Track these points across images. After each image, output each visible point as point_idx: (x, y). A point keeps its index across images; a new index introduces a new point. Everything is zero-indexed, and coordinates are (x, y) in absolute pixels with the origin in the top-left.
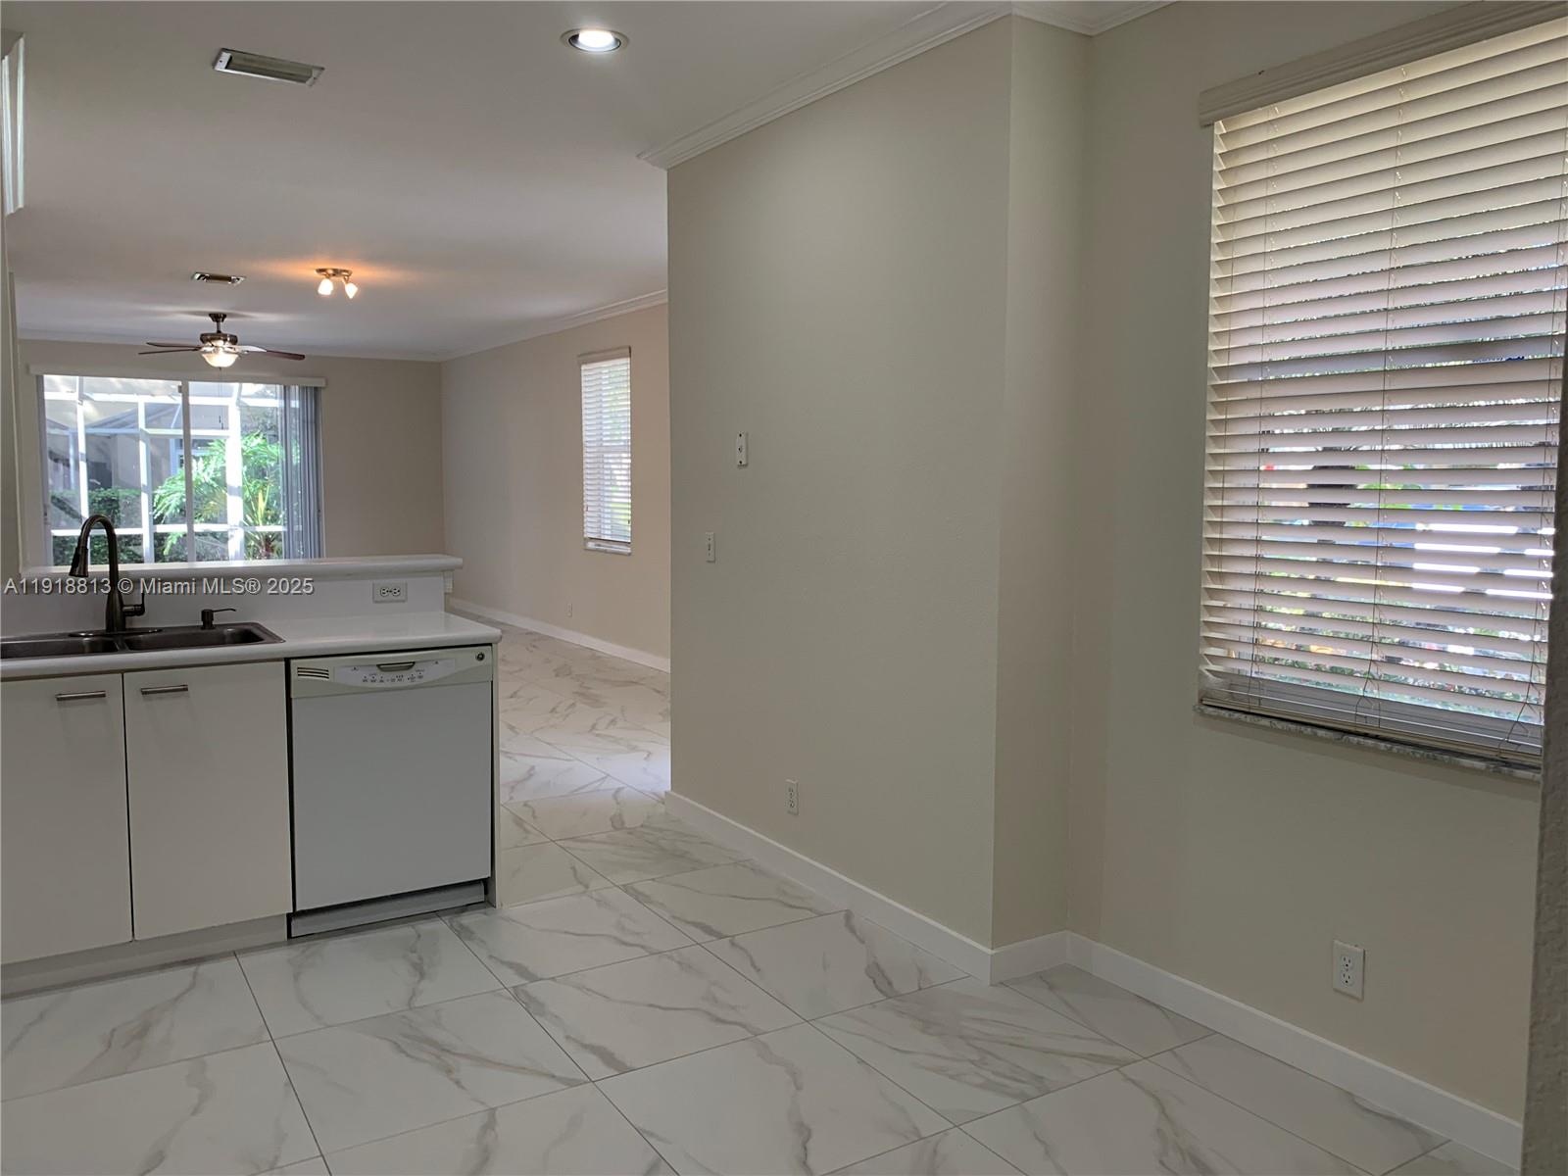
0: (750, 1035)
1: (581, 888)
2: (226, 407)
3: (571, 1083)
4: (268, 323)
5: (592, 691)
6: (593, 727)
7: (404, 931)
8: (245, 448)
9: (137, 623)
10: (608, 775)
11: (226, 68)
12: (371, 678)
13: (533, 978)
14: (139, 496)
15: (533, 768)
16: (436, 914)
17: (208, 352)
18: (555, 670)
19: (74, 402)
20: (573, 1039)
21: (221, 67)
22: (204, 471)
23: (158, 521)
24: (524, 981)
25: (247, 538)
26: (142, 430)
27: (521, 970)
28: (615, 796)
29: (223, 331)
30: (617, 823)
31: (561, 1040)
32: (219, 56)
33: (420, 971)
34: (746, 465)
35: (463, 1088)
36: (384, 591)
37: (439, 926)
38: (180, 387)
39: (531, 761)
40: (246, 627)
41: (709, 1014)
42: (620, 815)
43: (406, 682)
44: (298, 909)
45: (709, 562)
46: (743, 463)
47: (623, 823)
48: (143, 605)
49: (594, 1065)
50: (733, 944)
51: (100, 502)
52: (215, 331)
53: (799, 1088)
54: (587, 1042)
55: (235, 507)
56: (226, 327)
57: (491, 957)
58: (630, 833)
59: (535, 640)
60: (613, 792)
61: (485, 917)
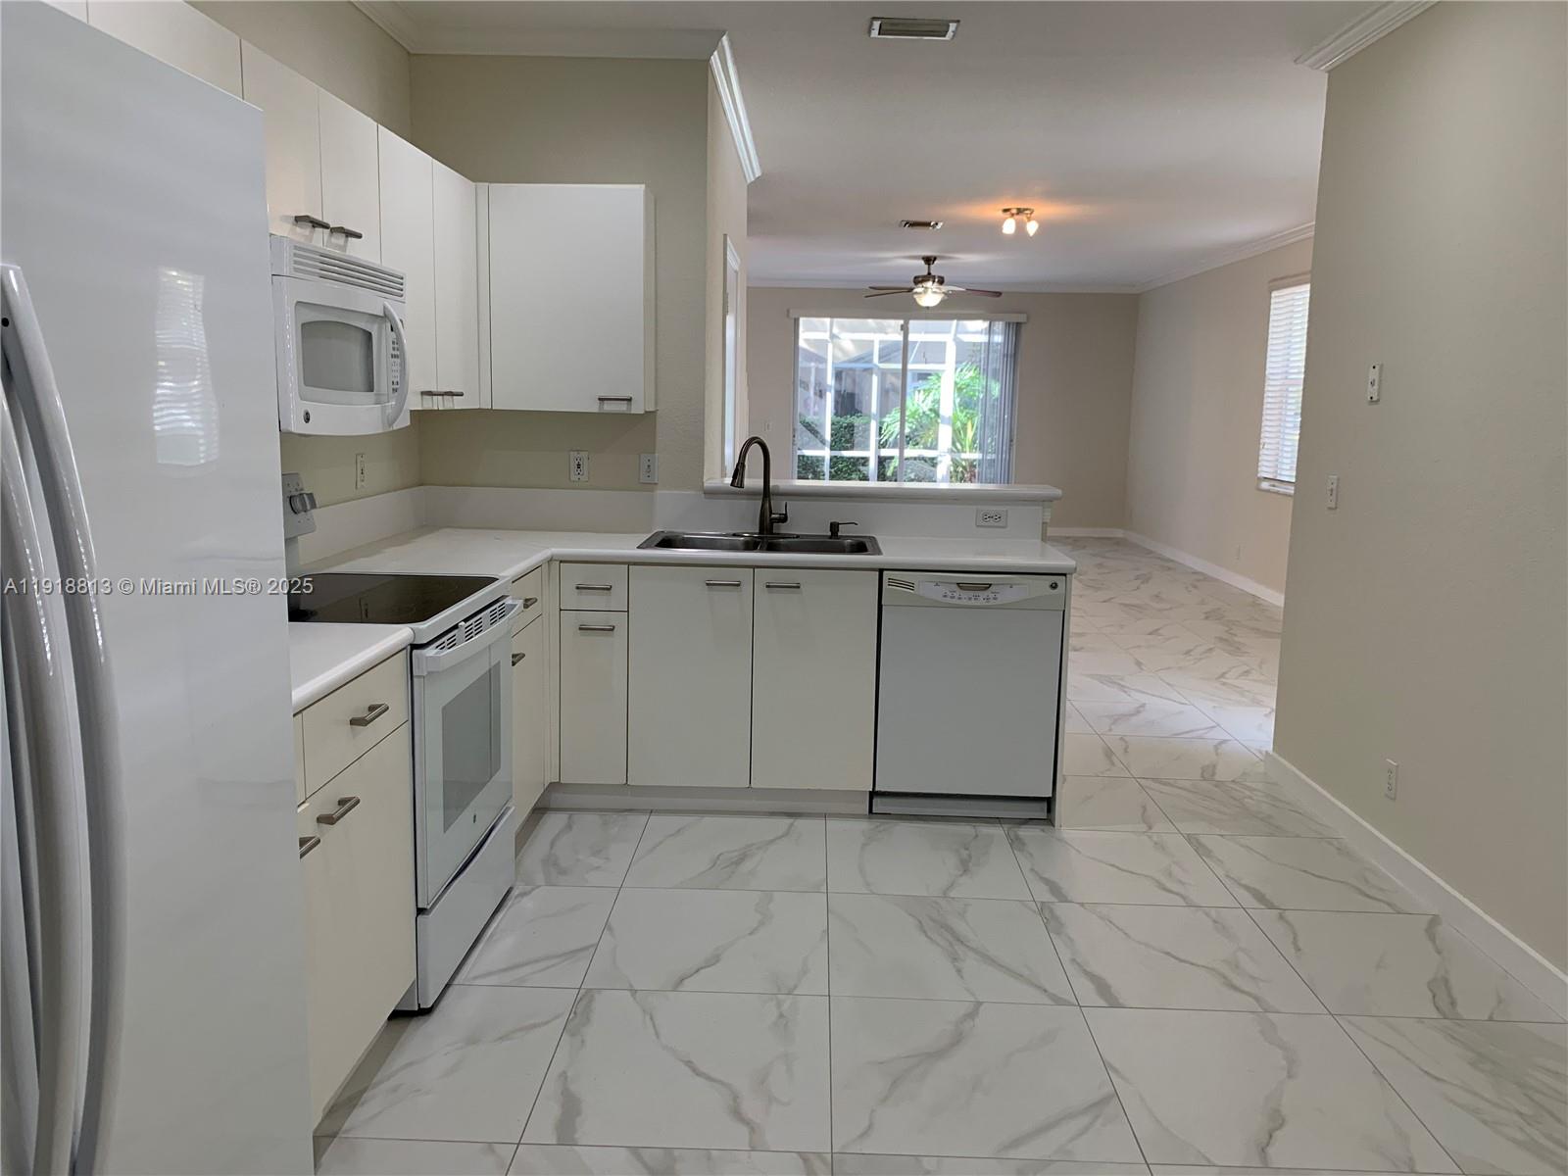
0: (1260, 1010)
1: (1144, 827)
2: (945, 343)
3: (1058, 1001)
4: (971, 263)
5: (1236, 639)
6: (1223, 675)
7: (966, 829)
8: (958, 380)
9: (784, 529)
10: (1218, 725)
11: (879, 34)
12: (950, 594)
13: (1064, 899)
14: (868, 423)
15: (1143, 705)
16: (999, 820)
17: (920, 293)
18: (1206, 613)
19: (827, 341)
20: (1078, 964)
21: (875, 33)
22: (923, 402)
23: (882, 445)
24: (1053, 899)
25: (956, 463)
26: (875, 365)
27: (1055, 889)
28: (1216, 748)
29: (933, 273)
30: (1208, 772)
31: (1065, 959)
32: (871, 25)
33: (965, 867)
34: (1378, 400)
35: (962, 977)
36: (987, 517)
37: (998, 832)
38: (902, 326)
39: (1143, 698)
40: (861, 539)
41: (1225, 977)
42: (1214, 766)
43: (981, 602)
44: (877, 789)
45: (1330, 508)
46: (1374, 399)
47: (1214, 774)
48: (786, 514)
49: (1086, 991)
50: (1281, 917)
51: (845, 428)
52: (926, 273)
53: (1290, 1076)
54: (1088, 969)
55: (945, 434)
56: (935, 270)
57: (1032, 870)
58: (1216, 786)
59: (1199, 581)
60: (1216, 742)
61: (1042, 834)
